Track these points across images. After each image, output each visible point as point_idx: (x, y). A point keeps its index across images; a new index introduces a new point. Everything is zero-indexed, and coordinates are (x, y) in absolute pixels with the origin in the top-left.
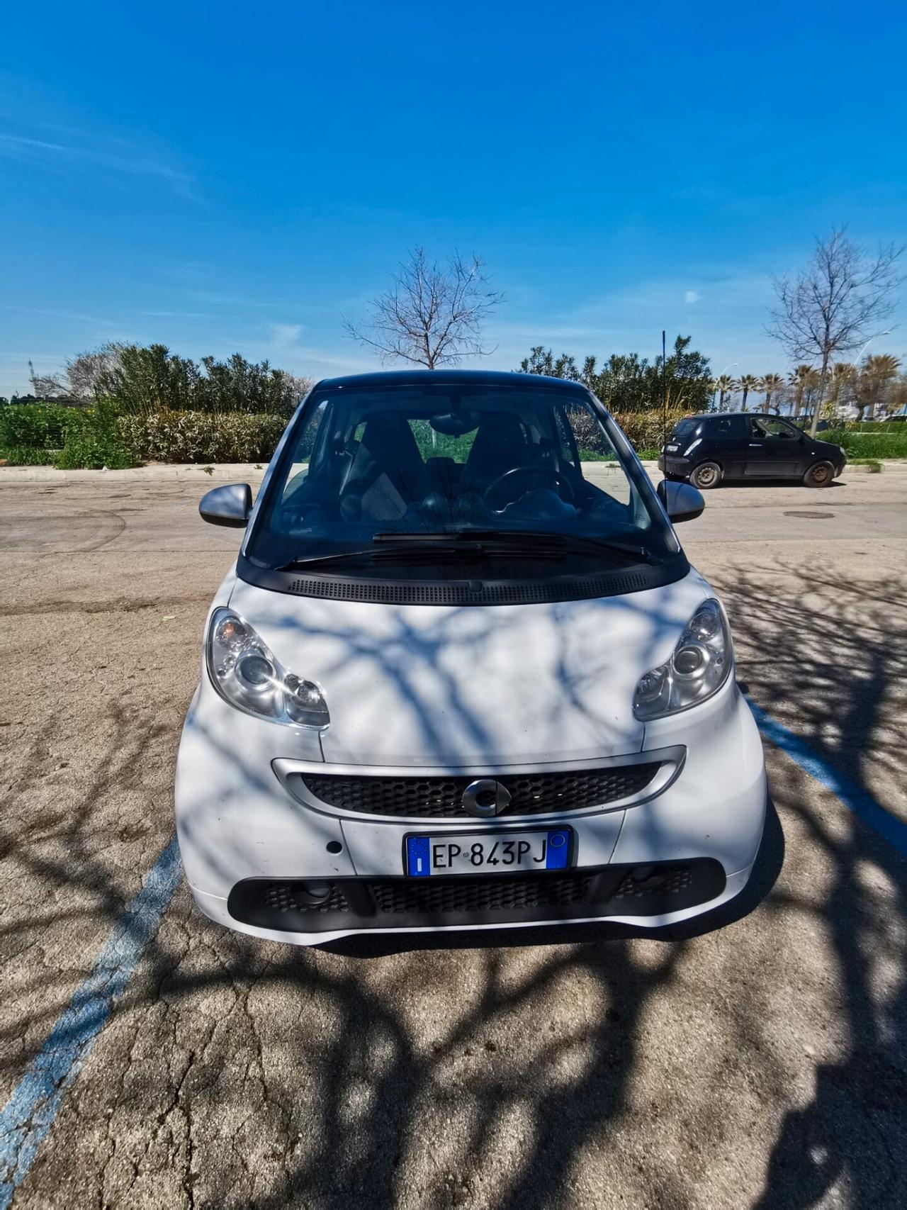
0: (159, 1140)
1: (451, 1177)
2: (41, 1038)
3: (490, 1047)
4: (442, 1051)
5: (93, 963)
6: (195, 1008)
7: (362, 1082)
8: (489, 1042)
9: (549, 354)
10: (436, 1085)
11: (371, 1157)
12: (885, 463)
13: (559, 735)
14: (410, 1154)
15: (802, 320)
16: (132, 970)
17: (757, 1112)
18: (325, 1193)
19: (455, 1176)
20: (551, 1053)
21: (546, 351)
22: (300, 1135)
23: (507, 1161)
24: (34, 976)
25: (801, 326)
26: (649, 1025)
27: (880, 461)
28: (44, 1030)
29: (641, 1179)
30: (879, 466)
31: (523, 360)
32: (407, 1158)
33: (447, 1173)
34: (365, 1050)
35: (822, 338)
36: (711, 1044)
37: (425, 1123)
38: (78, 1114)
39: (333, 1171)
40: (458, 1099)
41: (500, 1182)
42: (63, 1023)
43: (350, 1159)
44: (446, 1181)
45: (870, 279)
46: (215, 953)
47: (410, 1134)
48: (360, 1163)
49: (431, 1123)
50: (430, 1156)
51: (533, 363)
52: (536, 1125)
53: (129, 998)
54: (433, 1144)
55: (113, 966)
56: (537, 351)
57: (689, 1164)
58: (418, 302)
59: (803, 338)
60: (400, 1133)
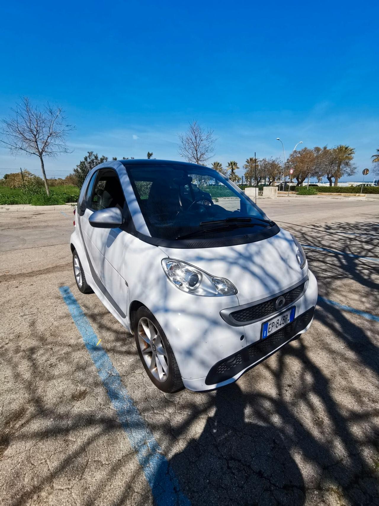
0: (237, 473)
1: (315, 419)
2: (145, 485)
3: (289, 386)
4: (280, 394)
5: (132, 448)
6: (196, 432)
7: (272, 415)
8: (288, 385)
9: (97, 155)
10: (289, 403)
11: (295, 429)
12: (219, 199)
13: (291, 277)
14: (302, 421)
15: (190, 150)
16: (153, 439)
17: (347, 364)
18: (296, 446)
19: (315, 418)
20: (302, 378)
21: (95, 153)
22: (274, 438)
23: (321, 406)
24: (107, 471)
25: (190, 152)
26: (313, 360)
27: (218, 198)
28: (142, 482)
29: (345, 391)
30: (218, 200)
31: (85, 157)
32: (303, 423)
33: (313, 419)
34: (262, 407)
35: (196, 157)
36: (327, 357)
37: (297, 412)
38: (197, 492)
39: (291, 439)
40: (297, 402)
41: (325, 412)
42: (149, 474)
43: (291, 433)
44: (315, 421)
45: (206, 139)
46: (180, 413)
47: (297, 417)
48: (294, 432)
49: (298, 411)
50: (307, 419)
51: (90, 158)
52: (318, 395)
53: (166, 447)
54: (304, 415)
55: (143, 443)
56: (90, 154)
57: (348, 382)
58: (29, 124)
59: (190, 156)
60: (295, 419)
